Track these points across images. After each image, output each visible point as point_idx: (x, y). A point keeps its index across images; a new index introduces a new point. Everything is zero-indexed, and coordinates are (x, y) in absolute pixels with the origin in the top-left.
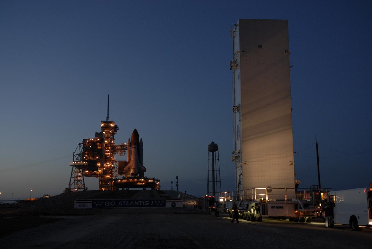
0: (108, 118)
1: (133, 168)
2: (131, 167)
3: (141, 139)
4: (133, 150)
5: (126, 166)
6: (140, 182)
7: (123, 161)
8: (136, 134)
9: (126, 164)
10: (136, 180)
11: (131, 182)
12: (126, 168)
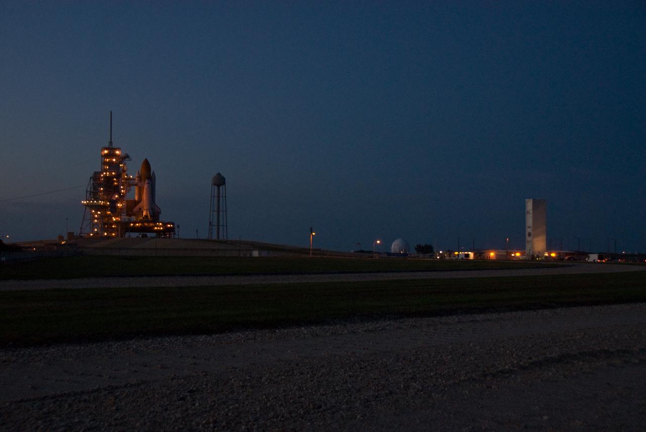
0: (111, 143)
1: (147, 210)
2: (143, 208)
3: (153, 172)
4: (146, 186)
5: (135, 206)
6: (157, 227)
7: (131, 199)
8: (147, 164)
9: (136, 203)
10: (151, 224)
11: (146, 227)
12: (136, 209)
